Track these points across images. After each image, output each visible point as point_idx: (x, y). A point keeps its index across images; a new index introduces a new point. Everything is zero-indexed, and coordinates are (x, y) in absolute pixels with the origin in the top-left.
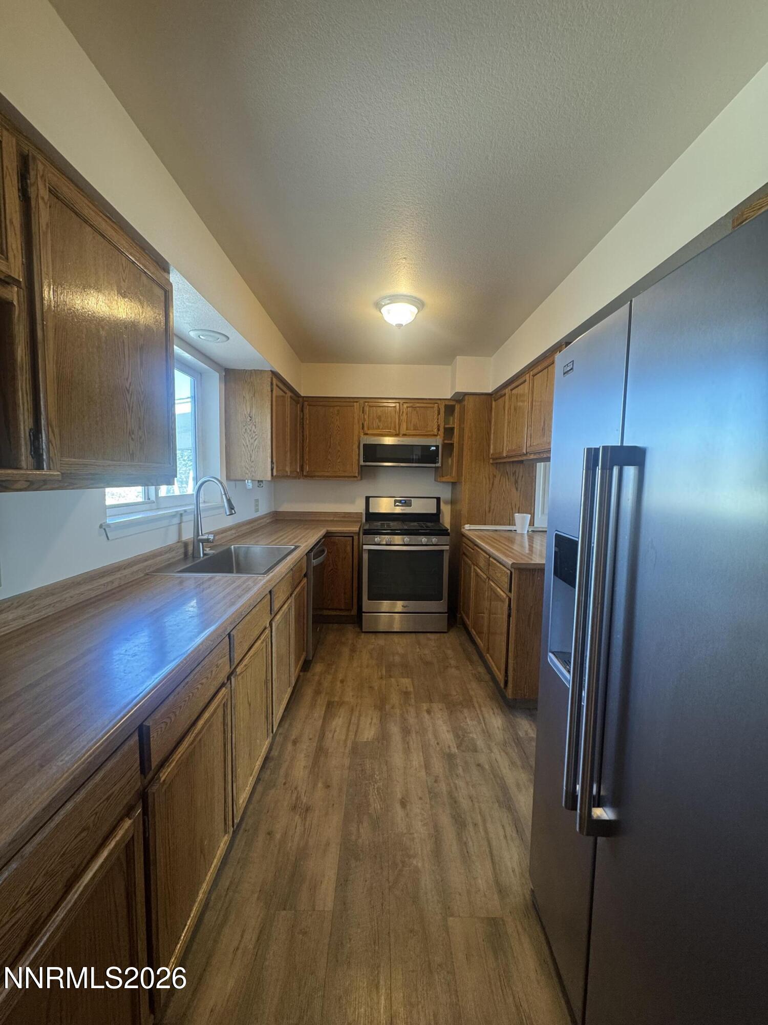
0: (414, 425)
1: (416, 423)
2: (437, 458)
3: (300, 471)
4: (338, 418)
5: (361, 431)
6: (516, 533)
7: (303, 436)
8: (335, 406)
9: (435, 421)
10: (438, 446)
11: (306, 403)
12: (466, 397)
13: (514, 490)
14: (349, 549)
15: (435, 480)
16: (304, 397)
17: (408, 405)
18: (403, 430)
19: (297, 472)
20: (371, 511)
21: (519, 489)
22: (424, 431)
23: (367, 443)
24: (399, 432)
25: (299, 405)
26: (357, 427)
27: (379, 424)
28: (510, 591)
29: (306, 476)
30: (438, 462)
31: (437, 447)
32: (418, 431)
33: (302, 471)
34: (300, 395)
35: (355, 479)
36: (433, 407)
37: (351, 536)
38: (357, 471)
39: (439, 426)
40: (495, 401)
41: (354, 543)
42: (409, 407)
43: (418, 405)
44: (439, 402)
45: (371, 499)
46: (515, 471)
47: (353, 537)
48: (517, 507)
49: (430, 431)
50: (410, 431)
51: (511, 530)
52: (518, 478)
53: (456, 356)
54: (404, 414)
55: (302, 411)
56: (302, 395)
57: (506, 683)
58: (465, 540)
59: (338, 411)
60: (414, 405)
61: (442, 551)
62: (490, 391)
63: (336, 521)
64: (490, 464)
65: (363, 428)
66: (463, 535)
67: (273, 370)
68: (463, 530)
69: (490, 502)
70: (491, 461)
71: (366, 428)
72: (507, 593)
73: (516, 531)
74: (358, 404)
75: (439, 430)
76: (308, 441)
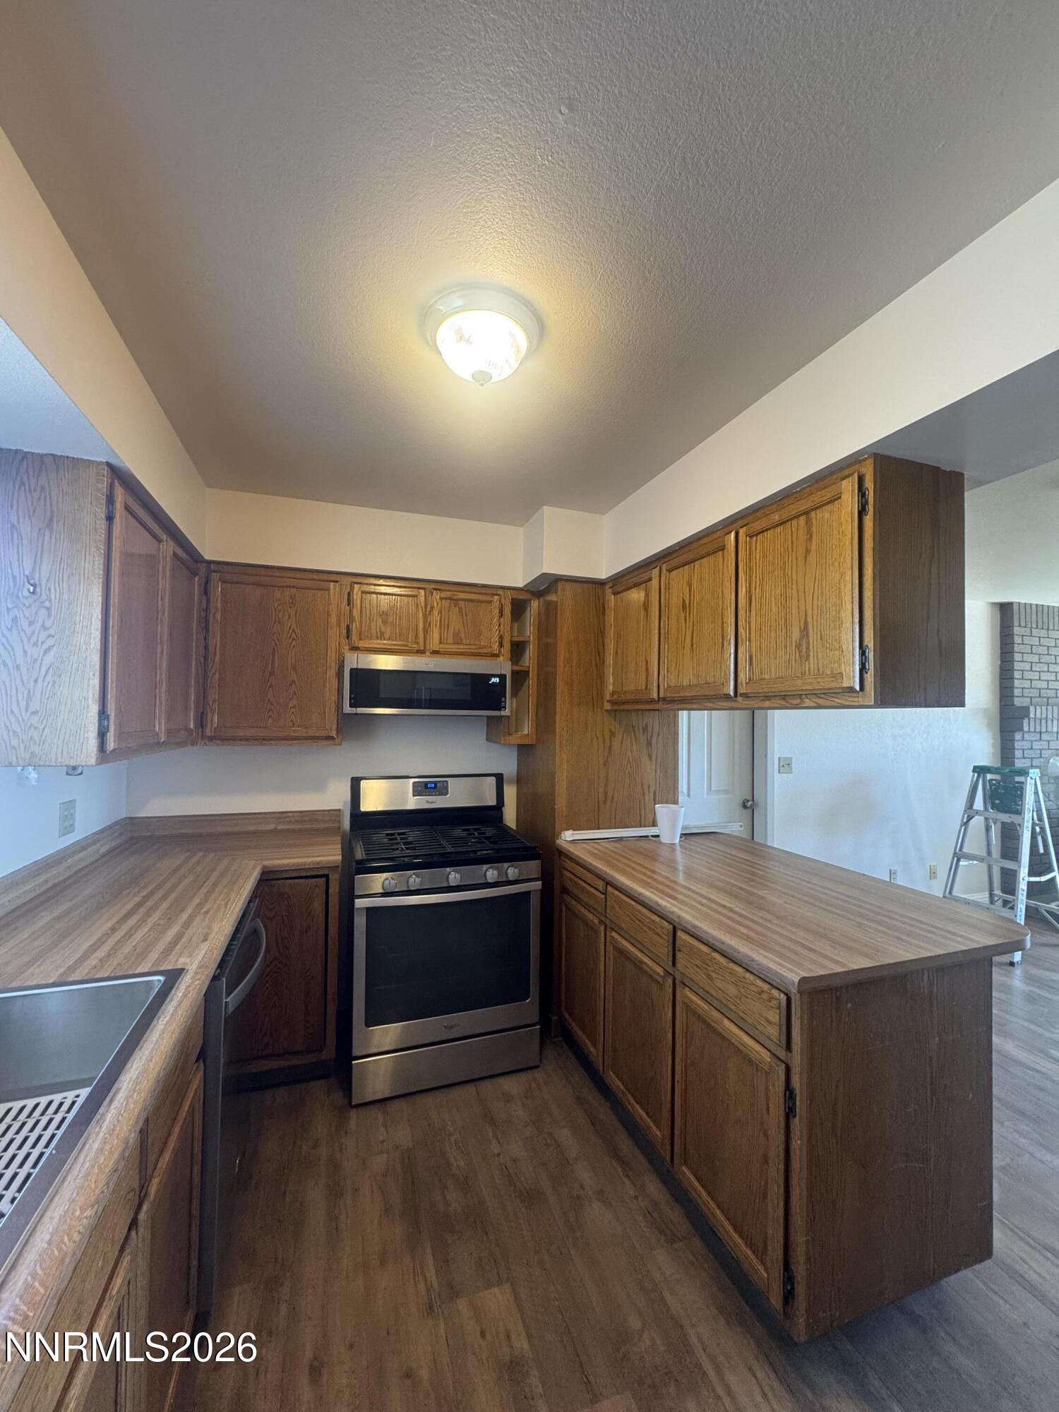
0: (454, 635)
1: (459, 631)
2: (503, 699)
3: (196, 727)
4: (292, 612)
5: (344, 641)
6: (661, 843)
7: (206, 647)
8: (287, 587)
9: (494, 628)
10: (505, 676)
11: (215, 576)
12: (560, 585)
13: (645, 759)
14: (318, 906)
15: (487, 740)
16: (209, 562)
17: (444, 594)
18: (434, 643)
19: (188, 730)
20: (363, 809)
21: (654, 758)
22: (474, 647)
23: (359, 667)
24: (425, 647)
25: (196, 579)
26: (335, 635)
27: (383, 629)
28: (789, 1047)
29: (211, 739)
30: (505, 708)
31: (502, 677)
32: (462, 646)
33: (202, 727)
34: (203, 558)
35: (331, 742)
36: (490, 602)
37: (321, 874)
38: (335, 727)
39: (501, 637)
40: (615, 594)
41: (331, 891)
42: (446, 599)
43: (462, 596)
44: (501, 592)
45: (363, 783)
46: (646, 726)
47: (327, 876)
48: (652, 791)
49: (485, 647)
50: (447, 646)
51: (647, 836)
52: (652, 736)
53: (543, 505)
54: (436, 612)
55: (206, 591)
56: (207, 557)
57: (788, 1297)
58: (569, 864)
59: (293, 597)
60: (454, 595)
61: (527, 894)
62: (604, 577)
63: (282, 831)
64: (605, 714)
65: (348, 636)
66: (561, 853)
67: (113, 461)
68: (558, 842)
69: (606, 785)
70: (607, 706)
71: (354, 636)
72: (781, 1053)
73: (658, 836)
74: (337, 584)
75: (501, 645)
76: (217, 658)
